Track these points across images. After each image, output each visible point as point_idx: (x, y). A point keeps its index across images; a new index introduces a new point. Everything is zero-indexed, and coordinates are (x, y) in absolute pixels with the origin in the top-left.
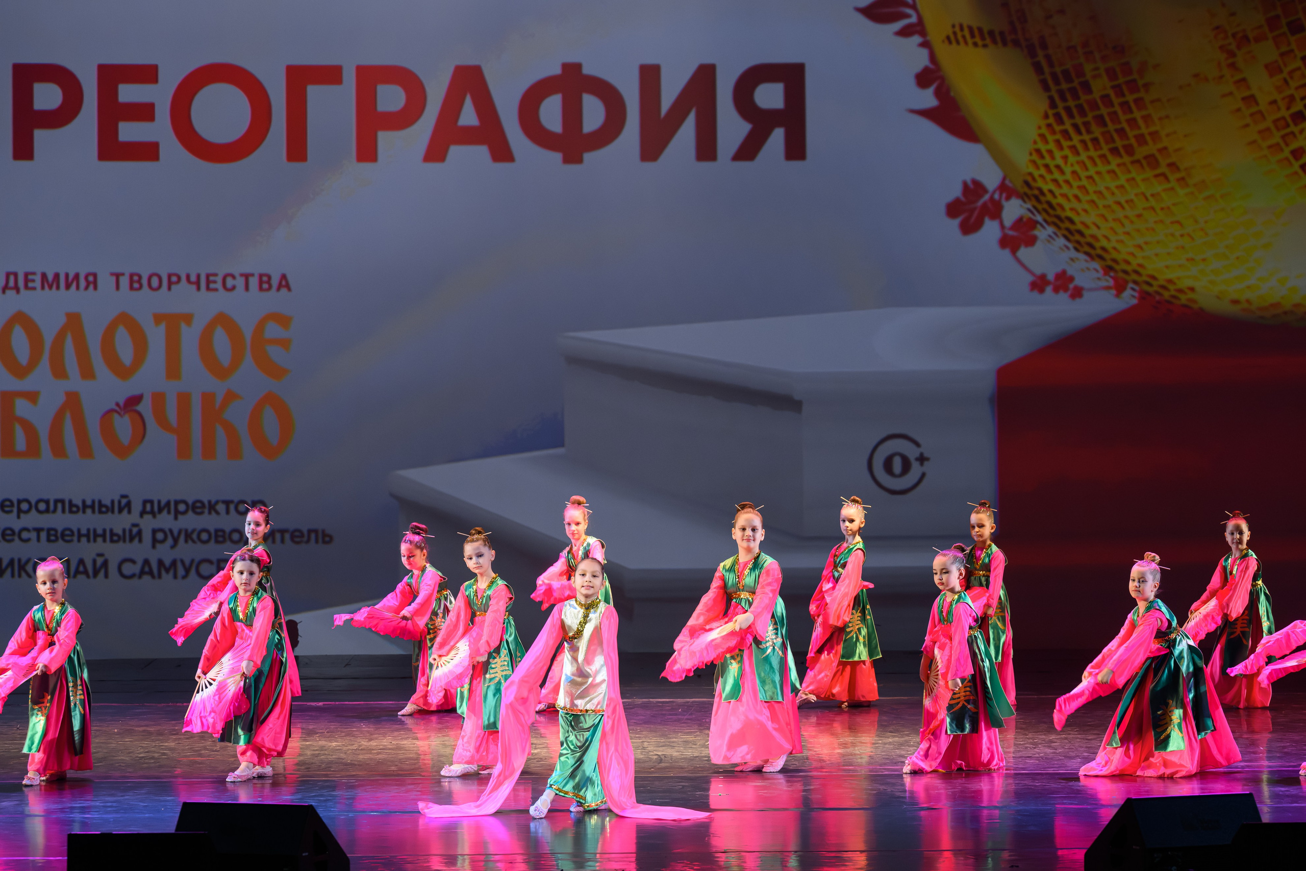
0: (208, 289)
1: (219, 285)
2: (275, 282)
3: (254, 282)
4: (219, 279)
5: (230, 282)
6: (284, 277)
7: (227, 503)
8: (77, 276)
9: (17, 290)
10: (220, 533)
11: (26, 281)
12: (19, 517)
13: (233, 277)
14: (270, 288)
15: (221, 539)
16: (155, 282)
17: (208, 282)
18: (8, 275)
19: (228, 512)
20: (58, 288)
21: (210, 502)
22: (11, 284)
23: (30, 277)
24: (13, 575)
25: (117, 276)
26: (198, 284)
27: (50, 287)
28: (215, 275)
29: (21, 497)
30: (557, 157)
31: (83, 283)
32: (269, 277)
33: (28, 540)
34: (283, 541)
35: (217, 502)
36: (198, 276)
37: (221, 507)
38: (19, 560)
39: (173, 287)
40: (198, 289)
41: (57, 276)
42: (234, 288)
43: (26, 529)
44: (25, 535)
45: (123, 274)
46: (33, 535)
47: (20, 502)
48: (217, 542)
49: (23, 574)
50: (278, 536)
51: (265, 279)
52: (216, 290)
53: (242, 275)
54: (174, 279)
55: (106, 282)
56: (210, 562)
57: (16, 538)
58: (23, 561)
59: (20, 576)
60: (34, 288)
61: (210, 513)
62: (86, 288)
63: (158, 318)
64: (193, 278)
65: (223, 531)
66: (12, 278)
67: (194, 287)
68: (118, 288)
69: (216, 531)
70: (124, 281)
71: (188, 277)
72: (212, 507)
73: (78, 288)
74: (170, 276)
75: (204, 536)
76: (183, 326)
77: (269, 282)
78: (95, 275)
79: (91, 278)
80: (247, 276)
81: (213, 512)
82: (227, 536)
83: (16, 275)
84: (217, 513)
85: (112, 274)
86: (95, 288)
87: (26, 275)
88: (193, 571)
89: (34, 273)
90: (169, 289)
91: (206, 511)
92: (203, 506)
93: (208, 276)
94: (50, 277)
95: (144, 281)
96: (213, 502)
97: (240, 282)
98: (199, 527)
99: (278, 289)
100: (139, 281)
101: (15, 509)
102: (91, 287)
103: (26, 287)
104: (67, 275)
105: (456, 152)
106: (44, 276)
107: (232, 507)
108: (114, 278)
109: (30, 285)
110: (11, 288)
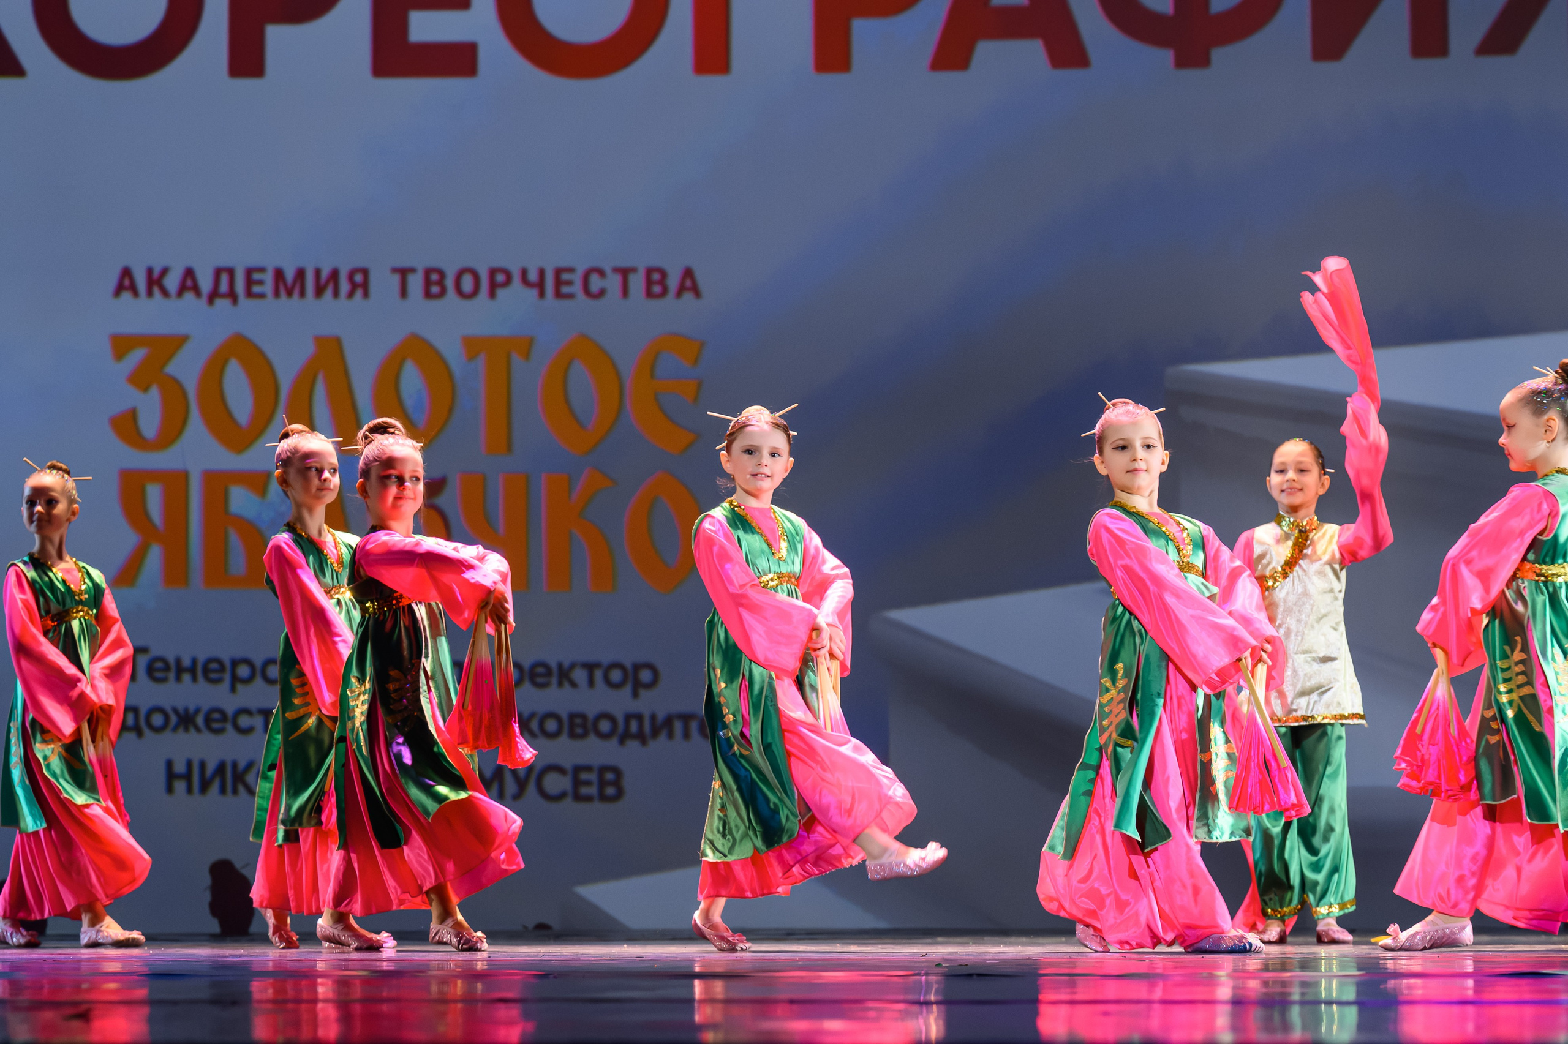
0: (558, 294)
1: (577, 288)
2: (673, 282)
3: (637, 282)
4: (577, 278)
5: (596, 283)
6: (688, 273)
7: (590, 667)
8: (334, 275)
9: (232, 296)
10: (578, 721)
11: (249, 282)
12: (233, 689)
13: (601, 273)
14: (665, 291)
15: (579, 731)
16: (467, 283)
17: (558, 283)
18: (218, 272)
19: (591, 683)
20: (302, 294)
21: (560, 665)
22: (224, 287)
23: (256, 276)
24: (223, 791)
25: (403, 273)
26: (540, 286)
27: (289, 293)
28: (571, 270)
29: (239, 654)
30: (1165, 56)
31: (344, 286)
32: (663, 274)
33: (248, 731)
34: (686, 735)
35: (573, 666)
36: (542, 273)
37: (579, 675)
38: (235, 765)
39: (501, 293)
40: (542, 294)
41: (300, 274)
42: (602, 293)
43: (247, 711)
44: (244, 721)
45: (413, 270)
46: (258, 721)
47: (235, 663)
48: (573, 735)
49: (241, 789)
50: (678, 726)
51: (656, 276)
52: (570, 296)
53: (616, 270)
54: (500, 278)
55: (384, 283)
56: (559, 769)
57: (229, 726)
58: (242, 765)
59: (235, 791)
60: (262, 296)
61: (560, 684)
62: (351, 295)
63: (473, 346)
64: (533, 276)
65: (583, 717)
66: (224, 278)
67: (534, 292)
68: (404, 293)
69: (572, 716)
70: (416, 282)
71: (524, 273)
72: (564, 675)
73: (336, 294)
74: (493, 272)
75: (551, 725)
76: (517, 359)
77: (662, 282)
78: (365, 272)
79: (358, 278)
80: (625, 273)
81: (566, 684)
82: (589, 724)
83: (231, 272)
84: (574, 685)
85: (395, 270)
86: (366, 294)
87: (249, 272)
88: (531, 788)
89: (262, 270)
90: (492, 294)
91: (554, 680)
92: (549, 672)
93: (558, 272)
94: (290, 275)
95: (449, 283)
96: (566, 664)
97: (613, 282)
98: (542, 708)
99: (679, 294)
100: (441, 282)
101: (227, 676)
102: (359, 293)
103: (249, 294)
104: (318, 272)
105: (986, 51)
106: (279, 274)
107: (598, 674)
108: (396, 278)
109: (256, 289)
110: (223, 296)
